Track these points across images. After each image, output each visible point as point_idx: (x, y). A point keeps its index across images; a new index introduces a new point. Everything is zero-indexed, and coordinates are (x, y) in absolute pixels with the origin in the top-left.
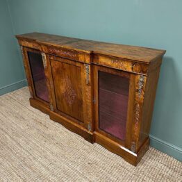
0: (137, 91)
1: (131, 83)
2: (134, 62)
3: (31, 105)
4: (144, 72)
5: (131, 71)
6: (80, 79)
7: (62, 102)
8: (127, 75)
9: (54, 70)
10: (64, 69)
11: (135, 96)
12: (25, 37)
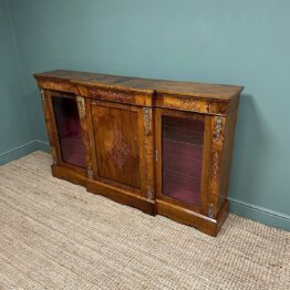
0: (215, 136)
1: (206, 128)
2: (210, 101)
3: (54, 175)
4: (222, 112)
5: (206, 112)
6: (137, 128)
7: (107, 164)
8: (201, 118)
9: (96, 119)
10: (113, 117)
11: (212, 143)
12: (50, 76)
